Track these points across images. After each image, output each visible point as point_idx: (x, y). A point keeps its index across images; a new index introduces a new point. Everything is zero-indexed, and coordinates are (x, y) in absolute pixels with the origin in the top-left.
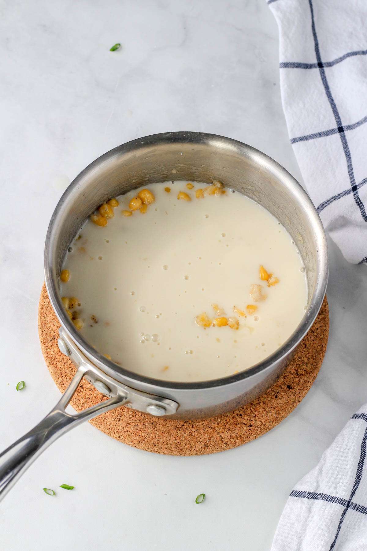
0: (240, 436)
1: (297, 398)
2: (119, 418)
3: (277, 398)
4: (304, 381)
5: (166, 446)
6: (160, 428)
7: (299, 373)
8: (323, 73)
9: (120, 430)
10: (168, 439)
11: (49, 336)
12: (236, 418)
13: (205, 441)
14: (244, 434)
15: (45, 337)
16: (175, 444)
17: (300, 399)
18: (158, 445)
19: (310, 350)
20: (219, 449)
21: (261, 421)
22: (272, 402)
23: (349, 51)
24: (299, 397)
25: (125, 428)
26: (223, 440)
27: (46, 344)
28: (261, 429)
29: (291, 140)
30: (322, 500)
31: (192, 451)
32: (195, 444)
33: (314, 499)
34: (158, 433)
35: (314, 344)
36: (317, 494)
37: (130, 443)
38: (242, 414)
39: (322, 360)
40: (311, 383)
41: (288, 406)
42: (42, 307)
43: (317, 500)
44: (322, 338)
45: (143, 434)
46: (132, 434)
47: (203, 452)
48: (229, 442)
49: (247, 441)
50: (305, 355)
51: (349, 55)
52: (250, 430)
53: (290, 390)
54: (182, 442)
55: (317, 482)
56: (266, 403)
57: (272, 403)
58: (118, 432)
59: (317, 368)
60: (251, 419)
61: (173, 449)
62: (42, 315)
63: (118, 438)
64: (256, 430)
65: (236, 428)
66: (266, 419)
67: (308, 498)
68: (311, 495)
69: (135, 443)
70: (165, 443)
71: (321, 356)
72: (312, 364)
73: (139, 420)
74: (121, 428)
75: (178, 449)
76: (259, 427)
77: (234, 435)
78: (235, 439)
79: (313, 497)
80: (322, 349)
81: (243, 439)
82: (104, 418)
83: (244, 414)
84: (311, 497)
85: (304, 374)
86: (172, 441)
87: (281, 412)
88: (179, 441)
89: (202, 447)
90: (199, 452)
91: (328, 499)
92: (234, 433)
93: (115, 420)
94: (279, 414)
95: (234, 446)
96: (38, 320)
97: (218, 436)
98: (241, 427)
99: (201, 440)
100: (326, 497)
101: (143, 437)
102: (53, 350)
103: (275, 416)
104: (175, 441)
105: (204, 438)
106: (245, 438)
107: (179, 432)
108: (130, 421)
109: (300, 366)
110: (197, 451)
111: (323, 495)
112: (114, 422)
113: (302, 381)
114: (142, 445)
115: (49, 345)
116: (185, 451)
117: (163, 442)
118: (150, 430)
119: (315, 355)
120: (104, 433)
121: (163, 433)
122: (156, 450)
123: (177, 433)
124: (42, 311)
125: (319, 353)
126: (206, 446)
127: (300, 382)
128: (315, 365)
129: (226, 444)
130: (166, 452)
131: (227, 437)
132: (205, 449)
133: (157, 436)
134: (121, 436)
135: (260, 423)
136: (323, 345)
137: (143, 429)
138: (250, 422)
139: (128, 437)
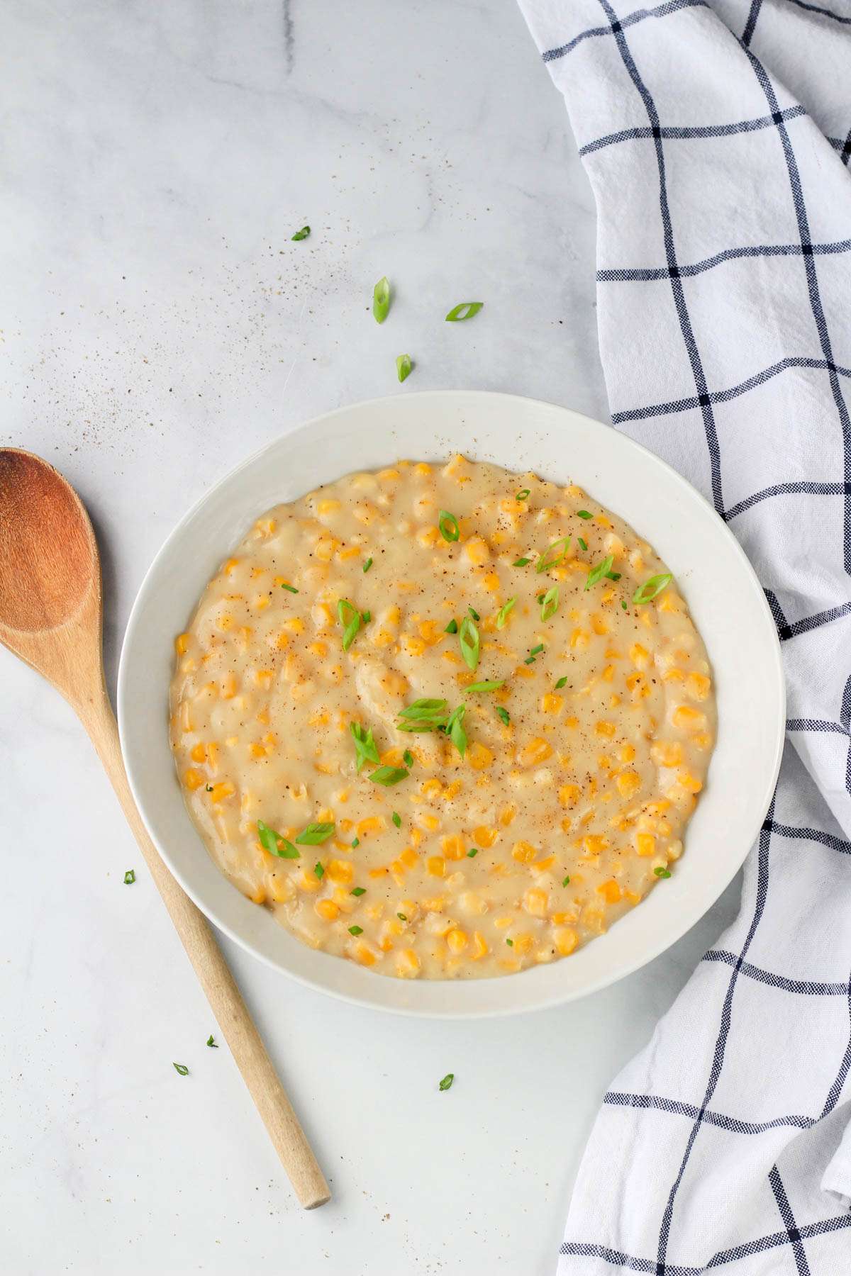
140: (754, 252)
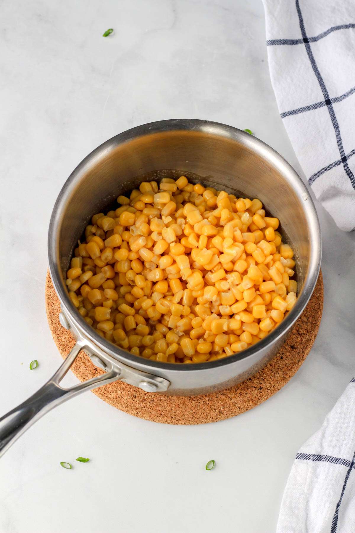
0: (252, 400)
1: (301, 357)
2: (135, 395)
3: (282, 358)
4: (306, 340)
5: (183, 417)
6: (175, 401)
7: (300, 333)
8: (308, 48)
9: (137, 407)
10: (184, 410)
11: (59, 324)
12: (246, 383)
13: (220, 408)
14: (255, 398)
15: (55, 325)
16: (191, 414)
17: (305, 357)
18: (175, 417)
19: (309, 310)
20: (233, 414)
21: (270, 383)
22: (278, 363)
23: (333, 26)
24: (304, 355)
25: (141, 404)
26: (236, 405)
27: (57, 332)
28: (271, 390)
29: (281, 115)
30: (326, 462)
31: (208, 419)
32: (210, 412)
33: (319, 461)
34: (174, 405)
35: (311, 303)
36: (322, 456)
37: (148, 418)
38: (252, 378)
39: (320, 318)
40: (312, 341)
41: (294, 366)
42: (48, 296)
43: (321, 462)
44: (318, 297)
45: (160, 408)
46: (149, 409)
47: (218, 418)
48: (242, 406)
49: (259, 404)
50: (304, 315)
51: (333, 29)
52: (261, 392)
53: (294, 350)
54: (197, 411)
55: (321, 444)
56: (273, 365)
57: (278, 365)
58: (136, 409)
59: (316, 326)
60: (261, 382)
61: (190, 420)
62: (50, 304)
63: (136, 415)
64: (267, 392)
65: (247, 392)
66: (275, 380)
67: (313, 460)
68: (316, 457)
69: (153, 417)
70: (182, 414)
71: (319, 314)
72: (312, 323)
73: (155, 395)
74: (138, 405)
75: (194, 419)
76: (269, 389)
77: (246, 399)
78: (247, 403)
79: (318, 459)
80: (320, 307)
81: (255, 402)
82: (120, 397)
83: (253, 377)
84: (315, 459)
85: (305, 333)
86: (189, 412)
87: (288, 372)
88: (194, 411)
89: (217, 414)
90: (215, 419)
91: (333, 461)
92: (246, 397)
93: (132, 397)
94: (286, 374)
95: (247, 410)
96: (47, 309)
97: (231, 401)
98: (252, 391)
99: (215, 408)
100: (330, 459)
101: (160, 411)
102: (64, 337)
103: (282, 376)
104: (191, 412)
105: (218, 406)
106: (257, 401)
107: (193, 402)
108: (146, 397)
109: (300, 326)
110: (213, 418)
111: (327, 457)
112: (131, 399)
113: (304, 340)
114: (160, 418)
115: (59, 333)
116: (201, 420)
117: (180, 413)
118: (165, 404)
119: (313, 314)
120: (122, 411)
121: (178, 404)
122: (174, 422)
123: (192, 404)
124: (49, 301)
125: (317, 311)
126: (221, 412)
127: (302, 341)
128: (314, 323)
129: (239, 409)
130: (183, 423)
131: (240, 402)
132: (220, 416)
133: (173, 409)
134: (139, 413)
135: (269, 385)
136: (320, 304)
137: (159, 404)
138: (259, 385)
139: (145, 412)
140: (347, 27)
